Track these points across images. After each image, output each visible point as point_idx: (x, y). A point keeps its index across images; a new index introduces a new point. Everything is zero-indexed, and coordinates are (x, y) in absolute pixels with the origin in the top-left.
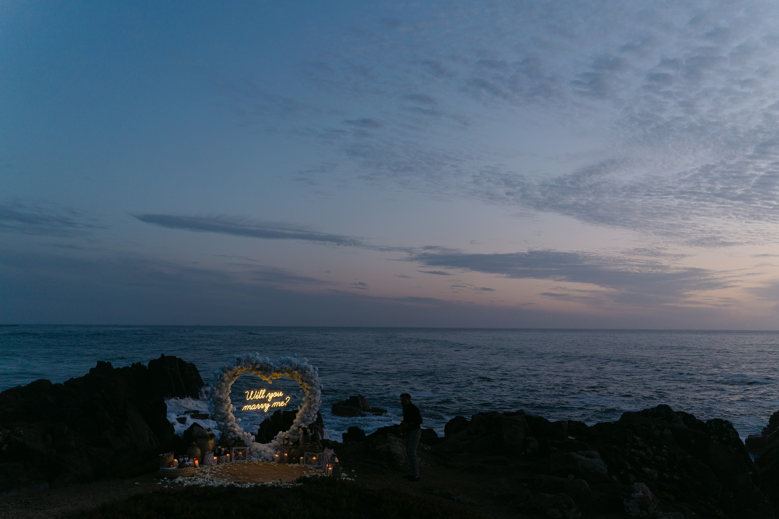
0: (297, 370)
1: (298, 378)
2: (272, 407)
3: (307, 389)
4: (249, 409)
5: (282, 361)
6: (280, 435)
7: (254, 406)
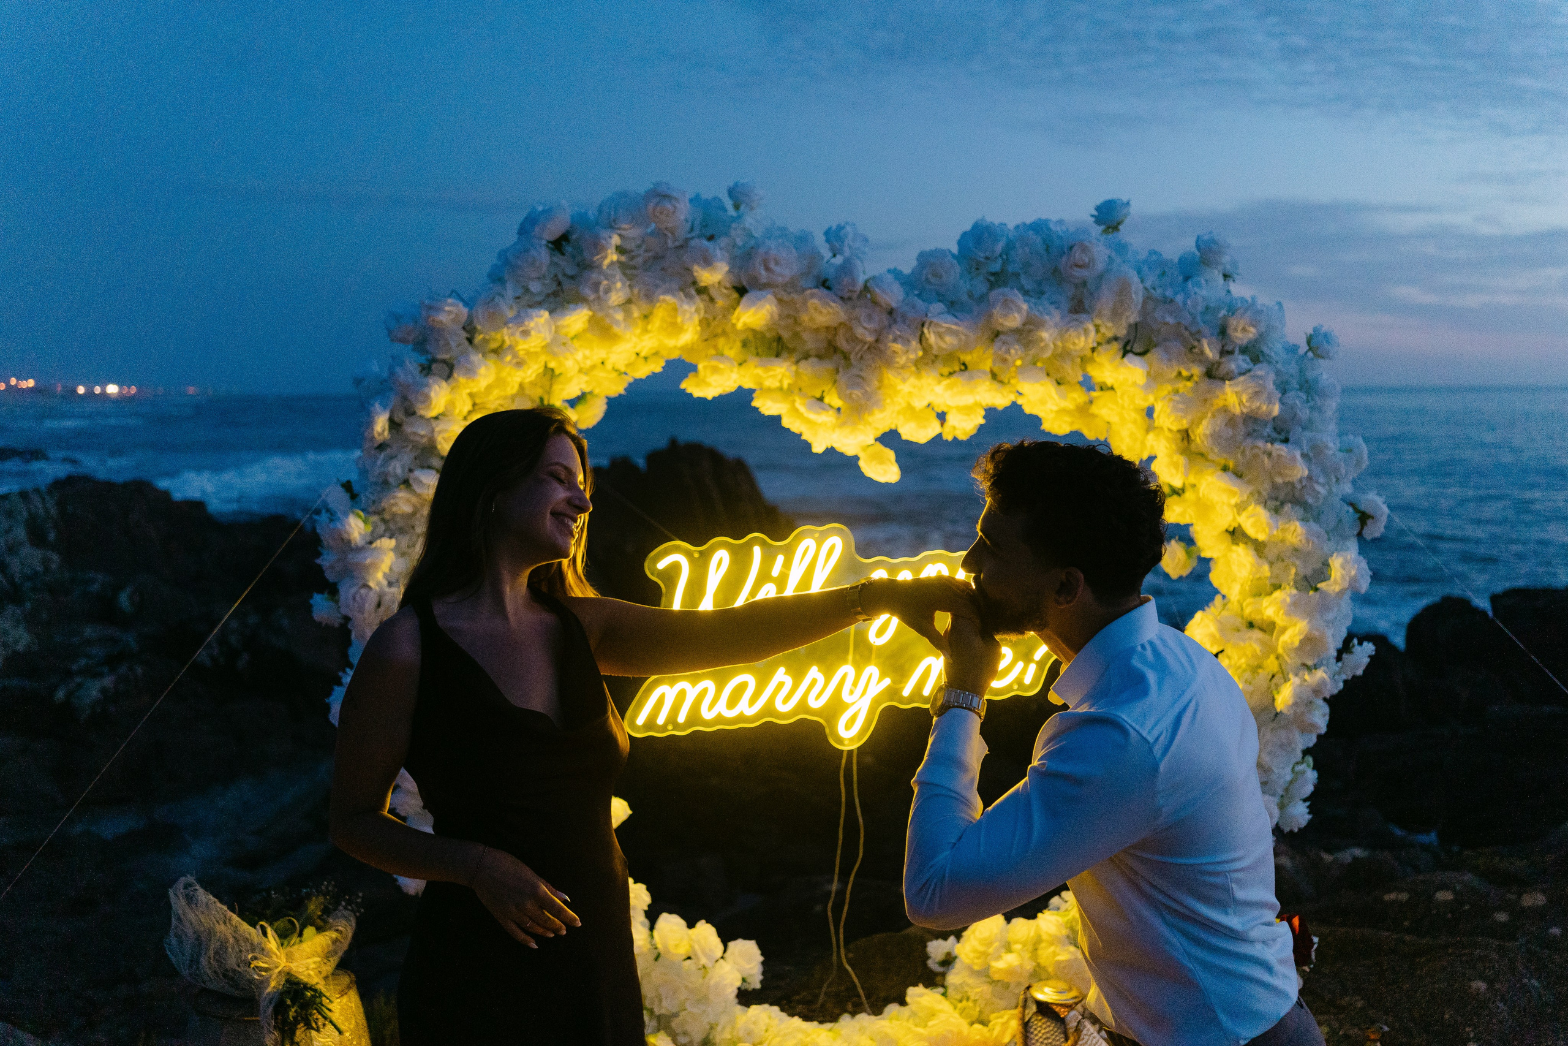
0: (1138, 348)
1: (1150, 428)
2: (906, 692)
3: (1236, 534)
4: (694, 716)
5: (996, 267)
6: (985, 954)
7: (742, 687)
